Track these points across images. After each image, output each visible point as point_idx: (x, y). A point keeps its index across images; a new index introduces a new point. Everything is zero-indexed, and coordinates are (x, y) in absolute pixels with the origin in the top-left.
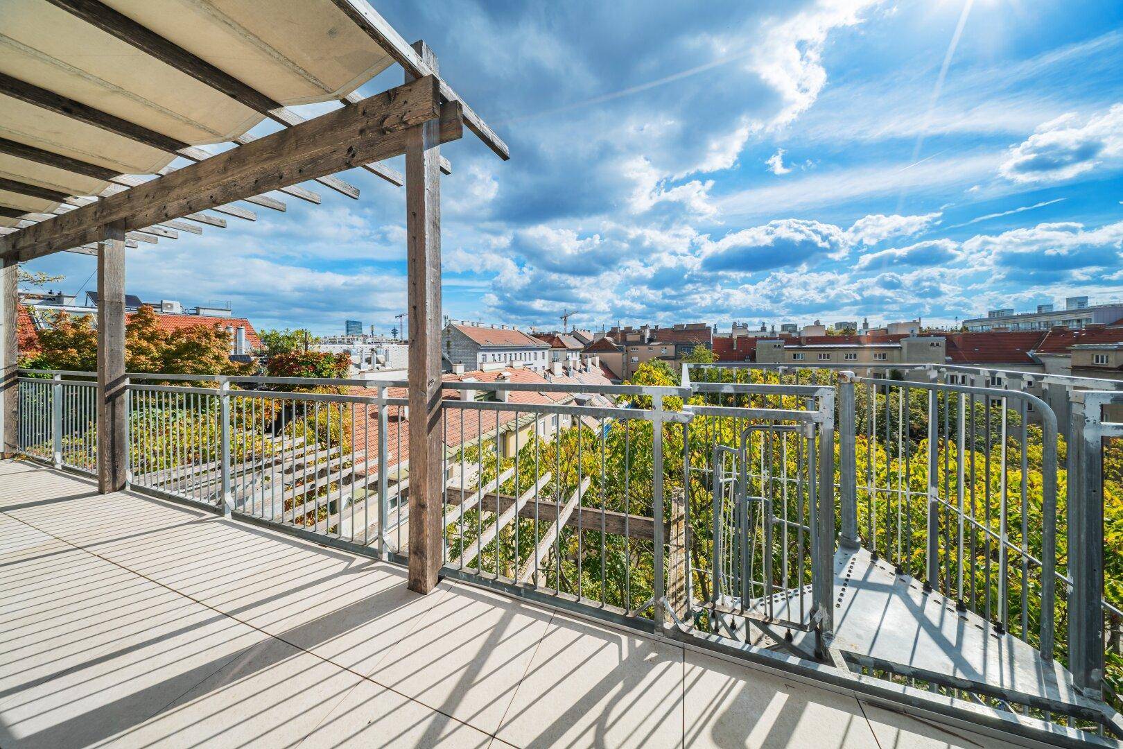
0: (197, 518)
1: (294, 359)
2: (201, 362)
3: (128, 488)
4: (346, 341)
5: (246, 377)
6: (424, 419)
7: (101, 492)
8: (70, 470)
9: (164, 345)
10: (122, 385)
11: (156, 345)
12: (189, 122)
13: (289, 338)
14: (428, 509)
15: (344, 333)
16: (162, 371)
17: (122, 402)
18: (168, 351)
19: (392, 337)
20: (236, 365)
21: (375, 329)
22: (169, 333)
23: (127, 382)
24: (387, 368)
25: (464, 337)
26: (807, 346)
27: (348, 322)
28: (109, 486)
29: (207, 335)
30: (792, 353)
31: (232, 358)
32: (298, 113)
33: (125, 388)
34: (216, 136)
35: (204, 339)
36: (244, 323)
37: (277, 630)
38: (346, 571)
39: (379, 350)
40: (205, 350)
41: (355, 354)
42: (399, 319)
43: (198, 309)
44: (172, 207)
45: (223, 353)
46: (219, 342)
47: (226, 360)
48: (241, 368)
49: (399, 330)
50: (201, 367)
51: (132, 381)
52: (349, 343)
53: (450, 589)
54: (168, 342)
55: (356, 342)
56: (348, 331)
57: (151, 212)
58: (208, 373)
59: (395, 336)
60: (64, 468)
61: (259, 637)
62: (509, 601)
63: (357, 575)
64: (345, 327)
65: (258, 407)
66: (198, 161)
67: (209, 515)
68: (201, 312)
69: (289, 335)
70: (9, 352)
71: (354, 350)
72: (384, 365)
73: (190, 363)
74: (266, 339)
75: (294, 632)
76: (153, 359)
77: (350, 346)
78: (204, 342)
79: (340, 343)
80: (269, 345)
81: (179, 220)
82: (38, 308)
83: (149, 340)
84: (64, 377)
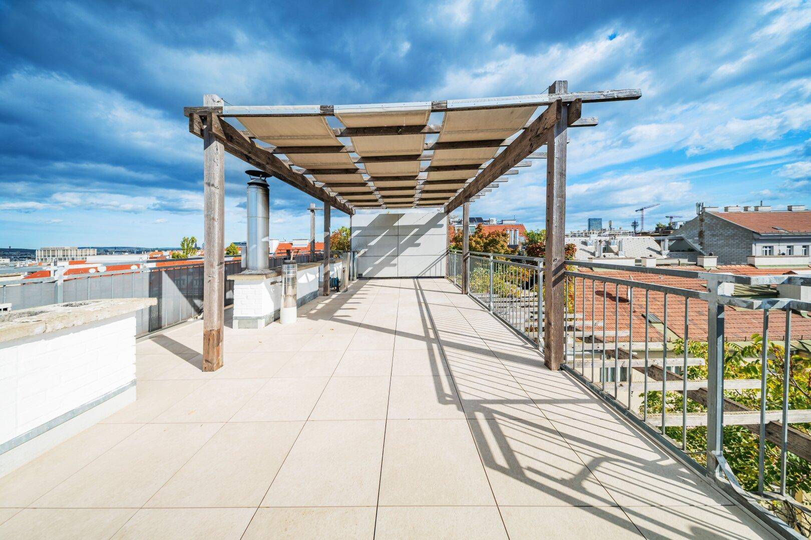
0: (483, 309)
1: (539, 248)
2: (496, 248)
3: (468, 294)
4: (584, 234)
5: (516, 256)
6: (551, 279)
7: (462, 294)
8: (458, 285)
9: (485, 241)
10: (467, 256)
11: (482, 240)
12: (480, 159)
13: (539, 235)
14: (553, 326)
15: (587, 228)
16: (483, 252)
17: (467, 262)
18: (486, 242)
19: (632, 229)
20: (510, 250)
21: (613, 224)
22: (487, 234)
23: (469, 255)
24: (620, 257)
25: (729, 224)
27: (589, 220)
28: (464, 292)
29: (498, 235)
31: (509, 246)
32: (509, 141)
33: (468, 257)
34: (487, 159)
35: (498, 237)
36: (522, 226)
37: (492, 349)
38: (522, 346)
39: (612, 241)
40: (497, 243)
41: (591, 245)
42: (640, 213)
43: (502, 221)
44: (480, 187)
45: (505, 244)
46: (503, 238)
47: (506, 247)
48: (512, 251)
49: (640, 222)
50: (496, 250)
51: (471, 254)
52: (586, 236)
53: (565, 375)
54: (486, 239)
55: (592, 235)
56: (589, 226)
57: (475, 190)
58: (500, 253)
59: (635, 228)
60: (456, 284)
61: (488, 348)
62: (596, 398)
63: (525, 349)
64: (587, 224)
65: (519, 274)
66: (485, 169)
67: (486, 310)
68: (504, 222)
69: (539, 233)
70: (448, 244)
71: (590, 242)
72: (617, 254)
73: (492, 248)
74: (528, 235)
75: (498, 353)
76: (481, 246)
77: (587, 239)
78: (497, 239)
79: (579, 236)
80: (529, 239)
81: (501, 177)
82: (457, 226)
83: (480, 238)
84: (458, 252)
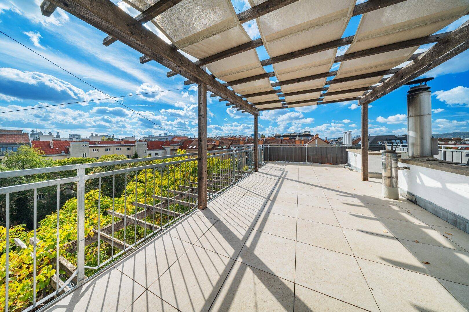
26: (99, 145)
30: (92, 149)
